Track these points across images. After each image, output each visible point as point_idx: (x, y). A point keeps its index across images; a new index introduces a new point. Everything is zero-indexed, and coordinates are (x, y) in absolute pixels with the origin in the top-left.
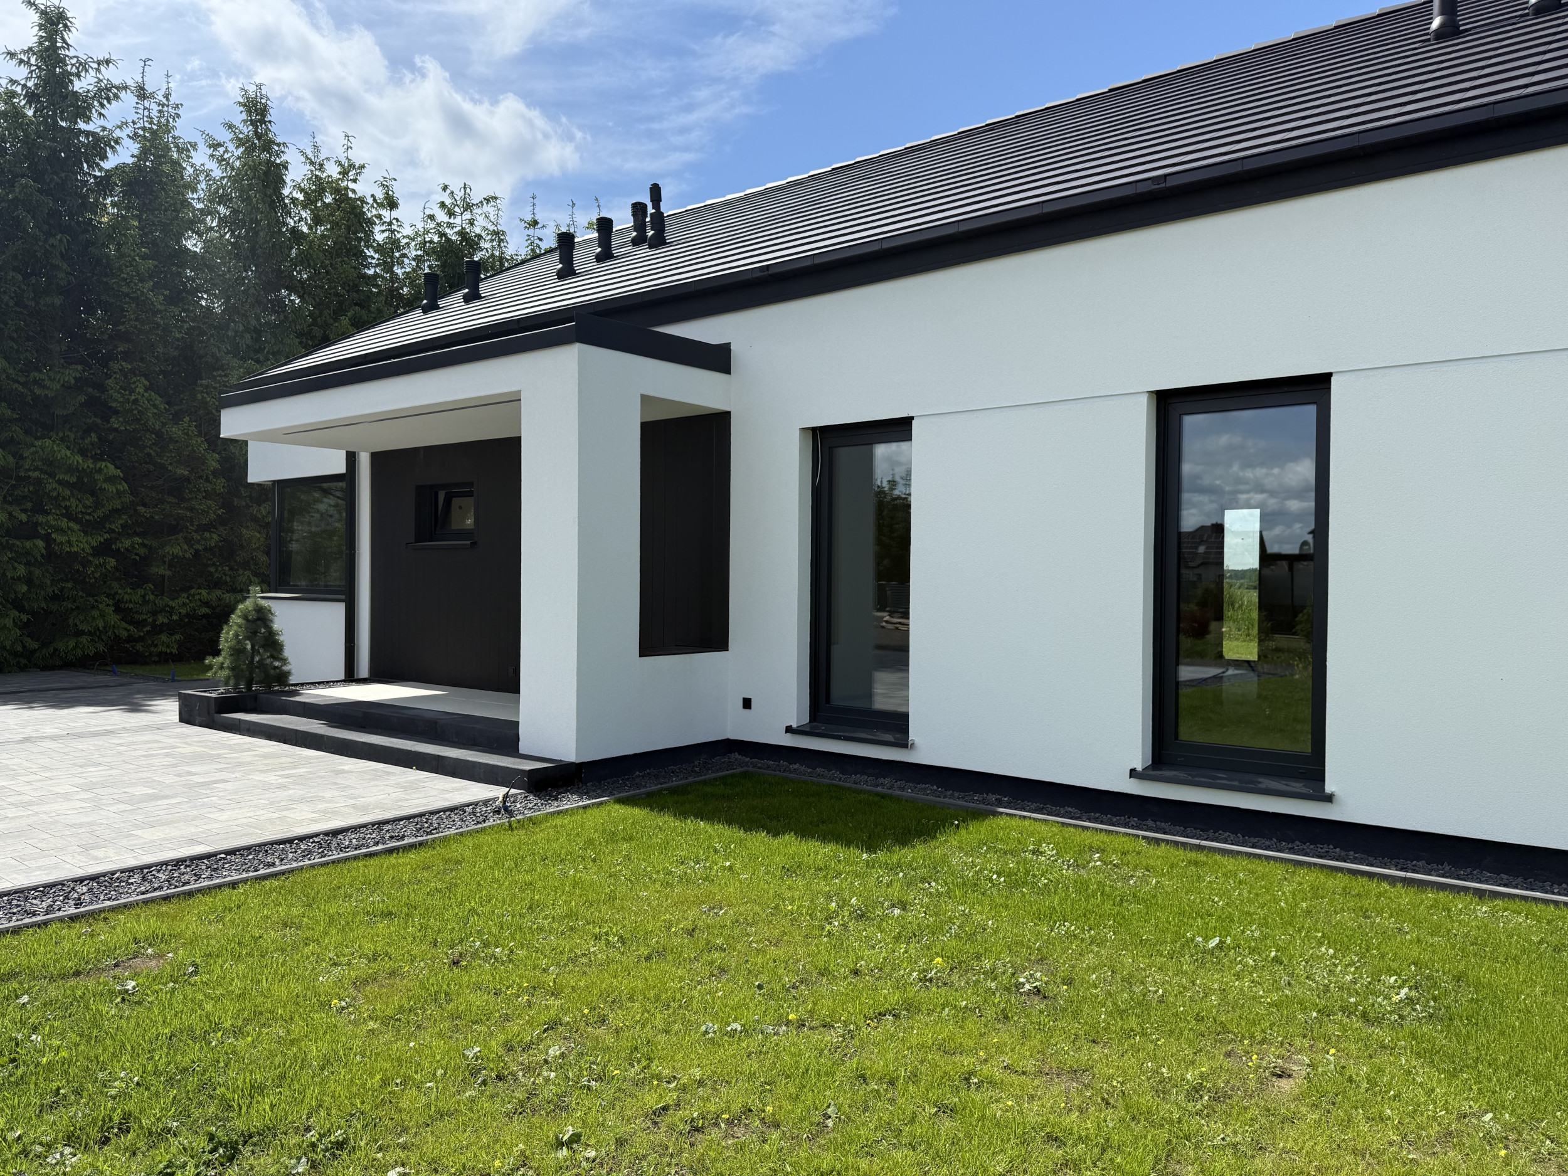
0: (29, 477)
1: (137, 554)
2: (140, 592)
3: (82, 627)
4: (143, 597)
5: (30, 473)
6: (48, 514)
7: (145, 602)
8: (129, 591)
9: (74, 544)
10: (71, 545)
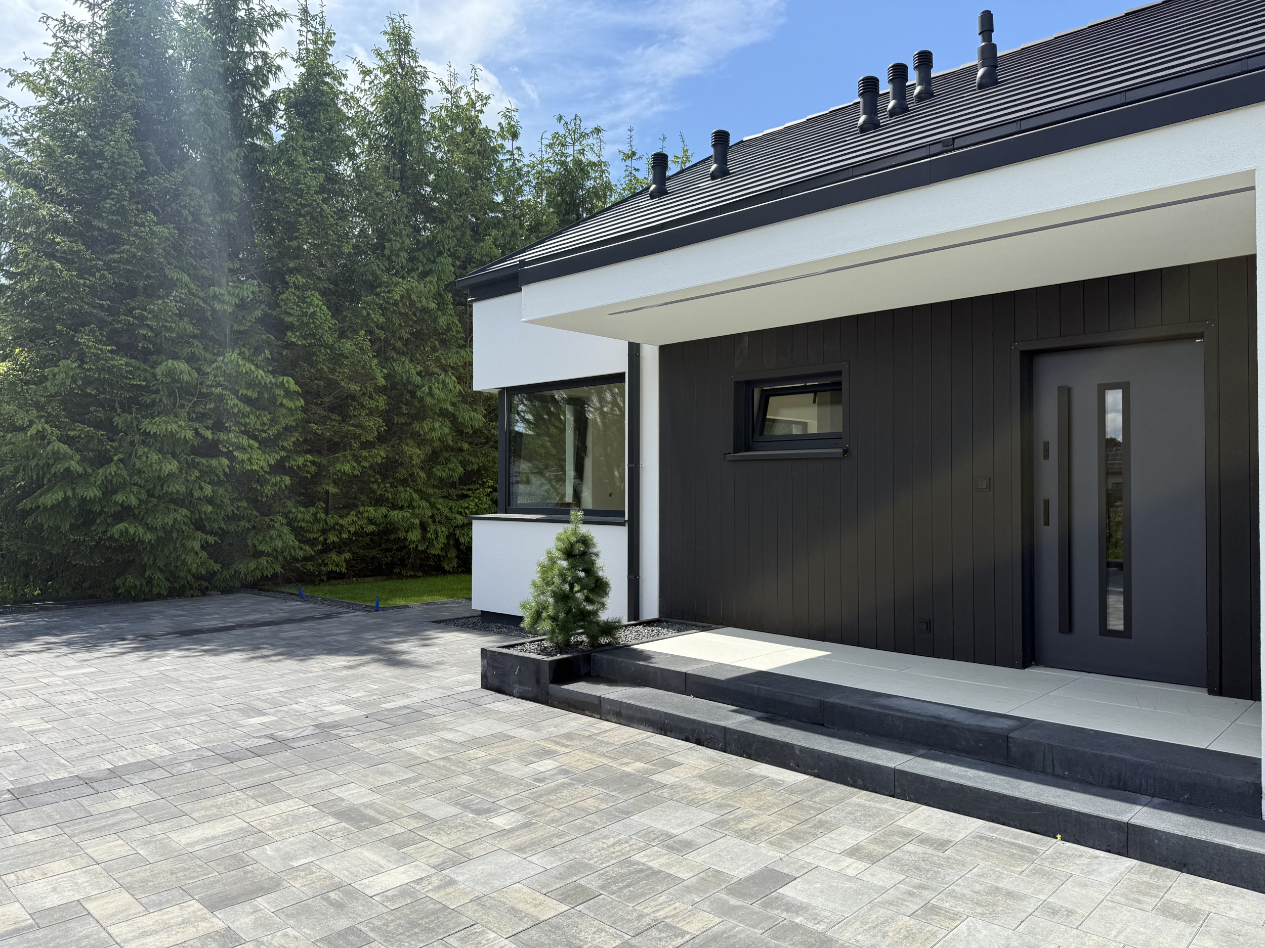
0: (212, 393)
1: (308, 472)
2: (312, 510)
3: (261, 548)
4: (315, 515)
5: (213, 389)
6: (230, 431)
7: (316, 520)
8: (302, 509)
9: (254, 461)
10: (251, 464)
